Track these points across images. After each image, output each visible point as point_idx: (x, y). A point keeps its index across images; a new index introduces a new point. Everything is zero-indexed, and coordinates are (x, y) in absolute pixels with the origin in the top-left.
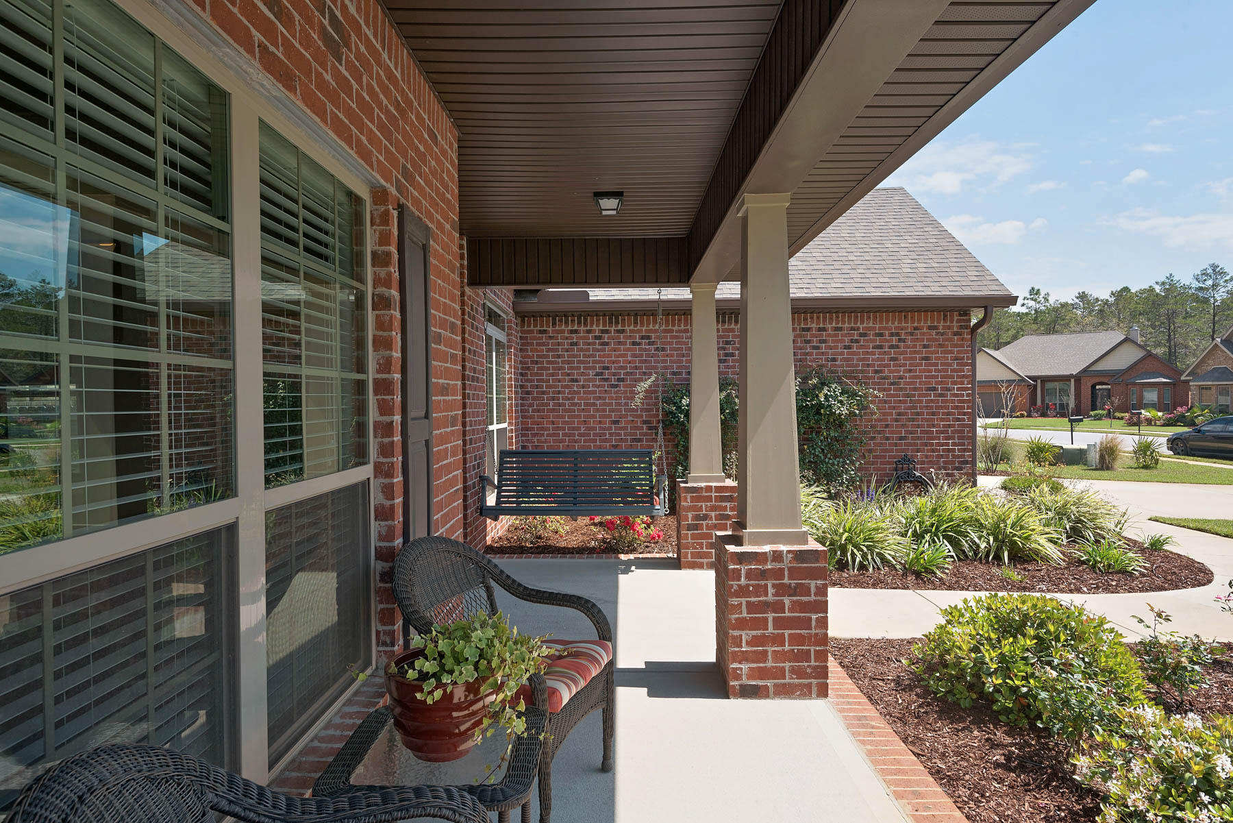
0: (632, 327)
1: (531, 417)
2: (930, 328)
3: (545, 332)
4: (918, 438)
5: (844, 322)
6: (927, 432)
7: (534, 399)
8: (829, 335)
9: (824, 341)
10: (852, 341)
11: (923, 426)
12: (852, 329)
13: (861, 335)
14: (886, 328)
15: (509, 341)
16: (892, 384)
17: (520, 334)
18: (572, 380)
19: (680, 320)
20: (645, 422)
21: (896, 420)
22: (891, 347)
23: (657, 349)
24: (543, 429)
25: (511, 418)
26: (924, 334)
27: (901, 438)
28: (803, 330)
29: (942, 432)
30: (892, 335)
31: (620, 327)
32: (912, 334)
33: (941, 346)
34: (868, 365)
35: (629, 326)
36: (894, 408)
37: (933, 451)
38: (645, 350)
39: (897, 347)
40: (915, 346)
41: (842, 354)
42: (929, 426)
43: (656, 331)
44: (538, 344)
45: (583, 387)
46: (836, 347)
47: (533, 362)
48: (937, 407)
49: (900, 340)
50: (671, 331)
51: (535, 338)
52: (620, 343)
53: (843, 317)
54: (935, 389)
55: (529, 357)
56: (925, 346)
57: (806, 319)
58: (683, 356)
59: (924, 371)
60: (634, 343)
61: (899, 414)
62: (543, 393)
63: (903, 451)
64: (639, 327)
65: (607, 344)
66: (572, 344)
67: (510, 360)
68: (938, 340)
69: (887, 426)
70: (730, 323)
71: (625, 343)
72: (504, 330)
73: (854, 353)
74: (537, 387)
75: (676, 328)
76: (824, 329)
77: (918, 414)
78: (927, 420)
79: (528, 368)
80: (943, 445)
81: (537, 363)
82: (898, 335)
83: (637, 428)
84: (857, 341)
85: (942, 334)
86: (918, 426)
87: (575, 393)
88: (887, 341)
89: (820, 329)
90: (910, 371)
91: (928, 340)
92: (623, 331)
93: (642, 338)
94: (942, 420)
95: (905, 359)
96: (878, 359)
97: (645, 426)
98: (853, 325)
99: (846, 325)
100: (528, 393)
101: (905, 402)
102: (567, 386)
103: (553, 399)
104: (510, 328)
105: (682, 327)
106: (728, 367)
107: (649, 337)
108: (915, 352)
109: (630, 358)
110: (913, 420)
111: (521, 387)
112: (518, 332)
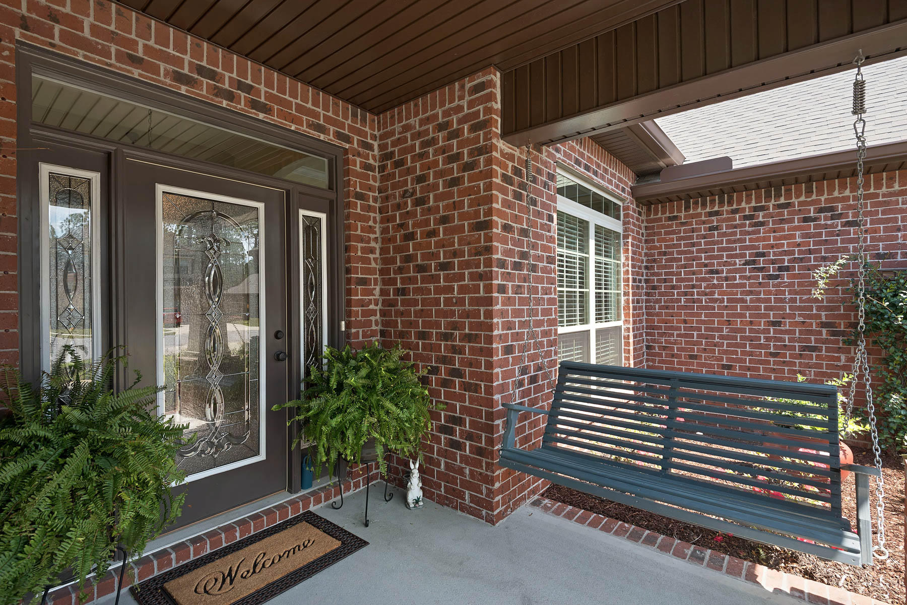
0: (803, 198)
1: (658, 314)
3: (675, 218)
7: (661, 294)
15: (625, 230)
17: (645, 224)
18: (712, 272)
20: (823, 325)
23: (847, 224)
24: (672, 328)
25: (627, 315)
31: (782, 200)
35: (797, 197)
38: (826, 226)
43: (845, 199)
44: (666, 233)
45: (727, 279)
47: (660, 254)
50: (874, 196)
51: (663, 227)
52: (782, 221)
55: (655, 248)
58: (899, 230)
60: (806, 220)
62: (673, 287)
64: (814, 197)
65: (762, 224)
66: (711, 229)
67: (627, 251)
71: (791, 221)
72: (618, 218)
74: (665, 281)
79: (655, 261)
81: (665, 254)
83: (811, 332)
87: (714, 286)
92: (787, 205)
93: (820, 210)
97: (824, 331)
100: (654, 288)
102: (704, 280)
103: (686, 294)
104: (626, 216)
107: (832, 209)
109: (798, 240)
111: (647, 281)
112: (643, 222)
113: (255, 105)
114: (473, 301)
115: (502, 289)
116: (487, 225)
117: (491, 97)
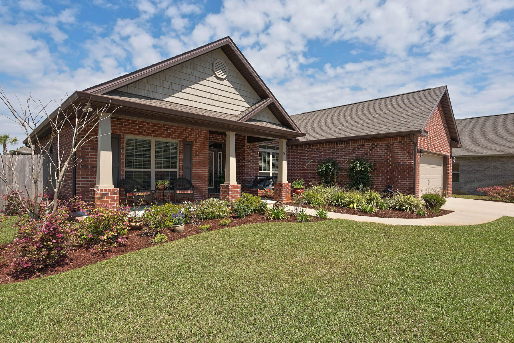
1: (293, 171)
2: (399, 142)
3: (296, 149)
4: (394, 179)
5: (370, 143)
6: (397, 177)
8: (365, 147)
9: (364, 149)
10: (372, 148)
11: (395, 175)
12: (373, 144)
13: (375, 146)
14: (383, 143)
16: (385, 161)
18: (301, 162)
19: (325, 145)
21: (386, 173)
22: (385, 149)
23: (320, 153)
24: (295, 174)
26: (396, 144)
27: (388, 179)
28: (358, 145)
29: (402, 177)
30: (385, 145)
32: (392, 145)
33: (402, 148)
34: (378, 155)
36: (386, 169)
37: (399, 183)
38: (317, 153)
39: (387, 149)
40: (393, 149)
41: (369, 152)
42: (397, 175)
43: (320, 148)
44: (294, 153)
45: (303, 163)
46: (368, 150)
48: (401, 169)
49: (388, 147)
50: (323, 148)
51: (294, 151)
53: (370, 141)
54: (400, 163)
56: (397, 149)
57: (359, 142)
59: (396, 157)
60: (314, 152)
61: (387, 171)
62: (295, 165)
63: (388, 183)
65: (309, 152)
66: (301, 152)
68: (402, 146)
69: (383, 175)
70: (338, 145)
71: (312, 152)
73: (373, 152)
74: (294, 163)
75: (324, 147)
76: (364, 145)
77: (394, 171)
78: (397, 173)
79: (292, 159)
80: (402, 181)
82: (387, 145)
84: (374, 148)
85: (403, 144)
86: (394, 175)
87: (302, 165)
88: (384, 147)
89: (363, 145)
90: (391, 157)
91: (398, 146)
92: (312, 148)
93: (317, 150)
94: (402, 173)
95: (390, 153)
96: (381, 153)
98: (373, 143)
99: (371, 143)
100: (292, 165)
101: (389, 167)
102: (300, 163)
103: (297, 166)
105: (326, 147)
106: (337, 157)
107: (318, 150)
108: (393, 151)
110: (392, 173)
111: (291, 163)
112: (290, 150)
113: (214, 140)
114: (243, 166)
115: (246, 164)
116: (244, 155)
117: (245, 138)
